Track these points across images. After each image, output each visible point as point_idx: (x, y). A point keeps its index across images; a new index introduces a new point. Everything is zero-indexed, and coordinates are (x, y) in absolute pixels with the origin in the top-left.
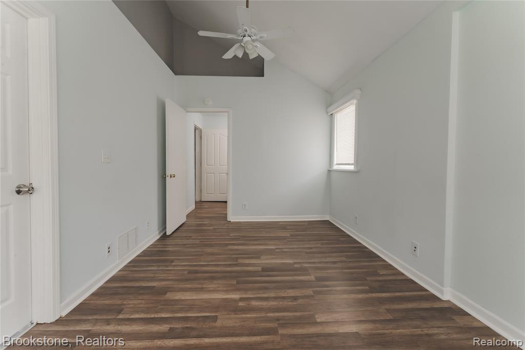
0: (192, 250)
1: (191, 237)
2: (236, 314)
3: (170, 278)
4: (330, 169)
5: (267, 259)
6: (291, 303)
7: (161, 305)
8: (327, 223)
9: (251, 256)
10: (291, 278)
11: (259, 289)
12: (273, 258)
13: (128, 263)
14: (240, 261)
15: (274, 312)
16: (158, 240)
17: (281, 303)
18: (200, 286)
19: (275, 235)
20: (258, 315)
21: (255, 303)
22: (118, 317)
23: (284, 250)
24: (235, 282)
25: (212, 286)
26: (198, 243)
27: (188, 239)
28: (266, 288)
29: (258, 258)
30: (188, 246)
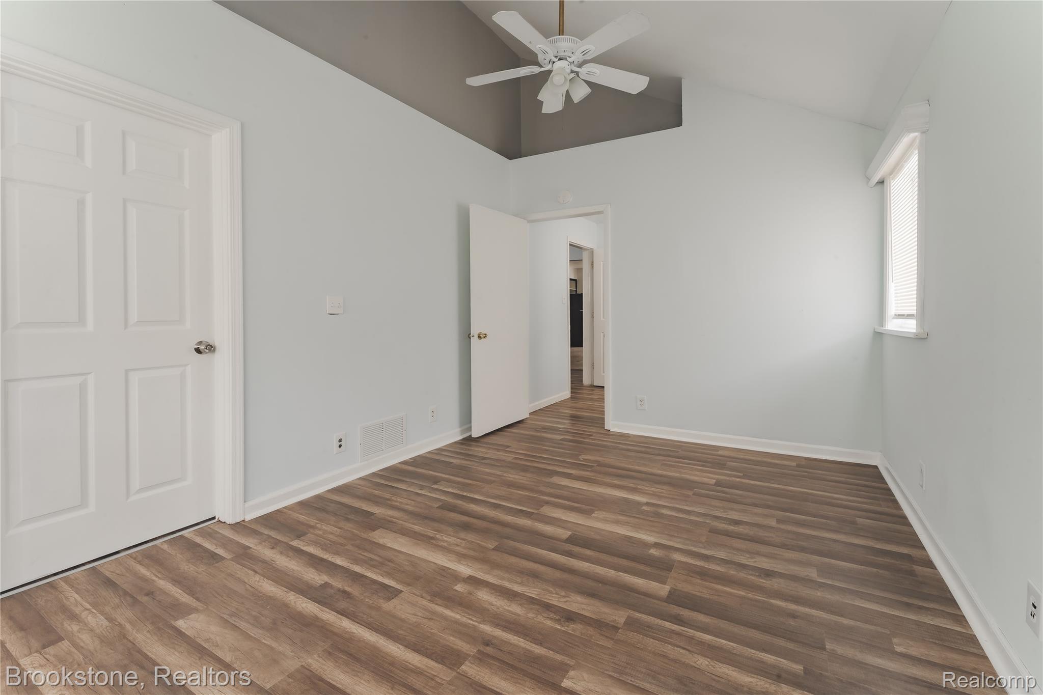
0: (487, 470)
1: (508, 447)
2: (431, 601)
3: (407, 507)
4: (879, 330)
5: (605, 521)
6: (549, 623)
7: (353, 545)
8: (872, 474)
9: (576, 505)
10: (611, 573)
11: (522, 572)
12: (617, 522)
13: (380, 471)
14: (547, 511)
15: (497, 625)
16: (456, 443)
17: (530, 615)
18: (431, 533)
19: (677, 475)
20: (464, 620)
21: (484, 596)
22: (291, 543)
23: (664, 511)
24: (491, 545)
25: (448, 538)
26: (509, 459)
27: (498, 450)
28: (535, 575)
29: (587, 513)
30: (486, 461)
